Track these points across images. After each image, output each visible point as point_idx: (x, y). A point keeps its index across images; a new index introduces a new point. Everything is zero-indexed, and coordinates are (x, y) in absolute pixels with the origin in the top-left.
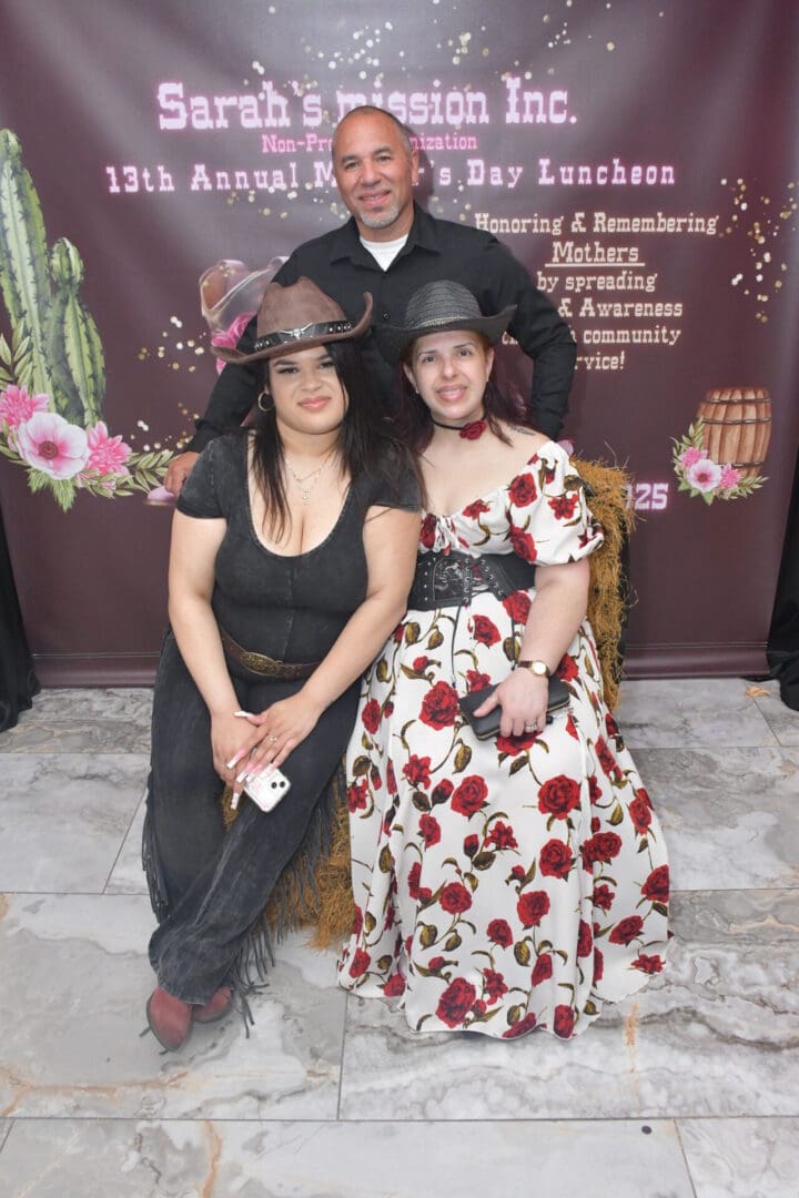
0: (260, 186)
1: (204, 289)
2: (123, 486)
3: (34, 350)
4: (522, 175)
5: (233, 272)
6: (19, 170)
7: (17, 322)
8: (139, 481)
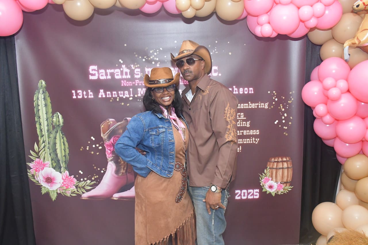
0: (120, 96)
1: (102, 127)
2: (73, 193)
3: (46, 147)
5: (111, 123)
6: (45, 92)
7: (41, 139)
8: (79, 191)
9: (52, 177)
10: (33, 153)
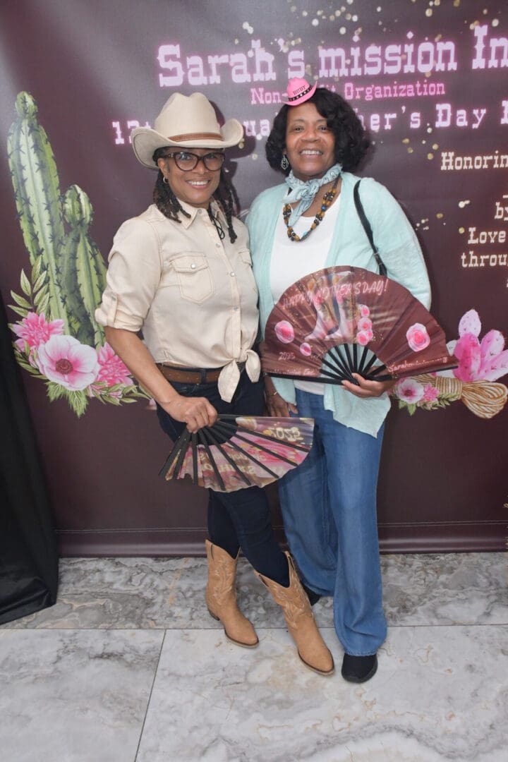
0: (248, 134)
2: (128, 395)
3: (51, 283)
4: (485, 115)
6: (36, 127)
7: (36, 259)
8: (143, 390)
9: (72, 359)
10: (20, 297)
